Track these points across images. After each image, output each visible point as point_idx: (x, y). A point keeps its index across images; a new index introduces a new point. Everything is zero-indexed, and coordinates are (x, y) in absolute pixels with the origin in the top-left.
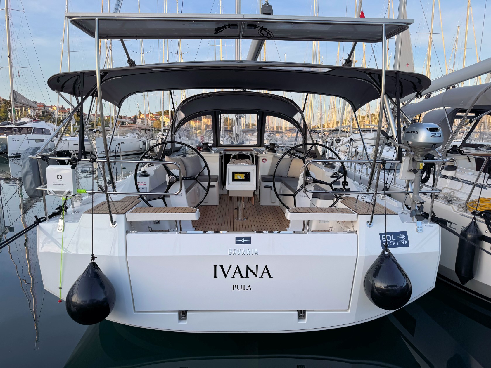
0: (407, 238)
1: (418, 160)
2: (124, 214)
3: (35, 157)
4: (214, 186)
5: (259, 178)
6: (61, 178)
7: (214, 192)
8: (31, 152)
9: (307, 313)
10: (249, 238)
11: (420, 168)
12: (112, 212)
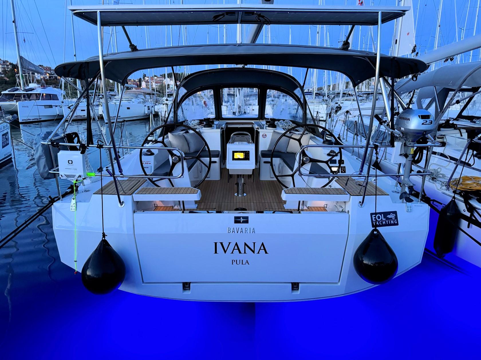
0: (396, 218)
1: (410, 146)
2: (131, 195)
3: (47, 143)
4: (215, 162)
5: (260, 153)
6: (72, 163)
7: (216, 167)
8: (43, 137)
9: (301, 285)
10: (247, 218)
11: (411, 153)
12: (120, 193)
